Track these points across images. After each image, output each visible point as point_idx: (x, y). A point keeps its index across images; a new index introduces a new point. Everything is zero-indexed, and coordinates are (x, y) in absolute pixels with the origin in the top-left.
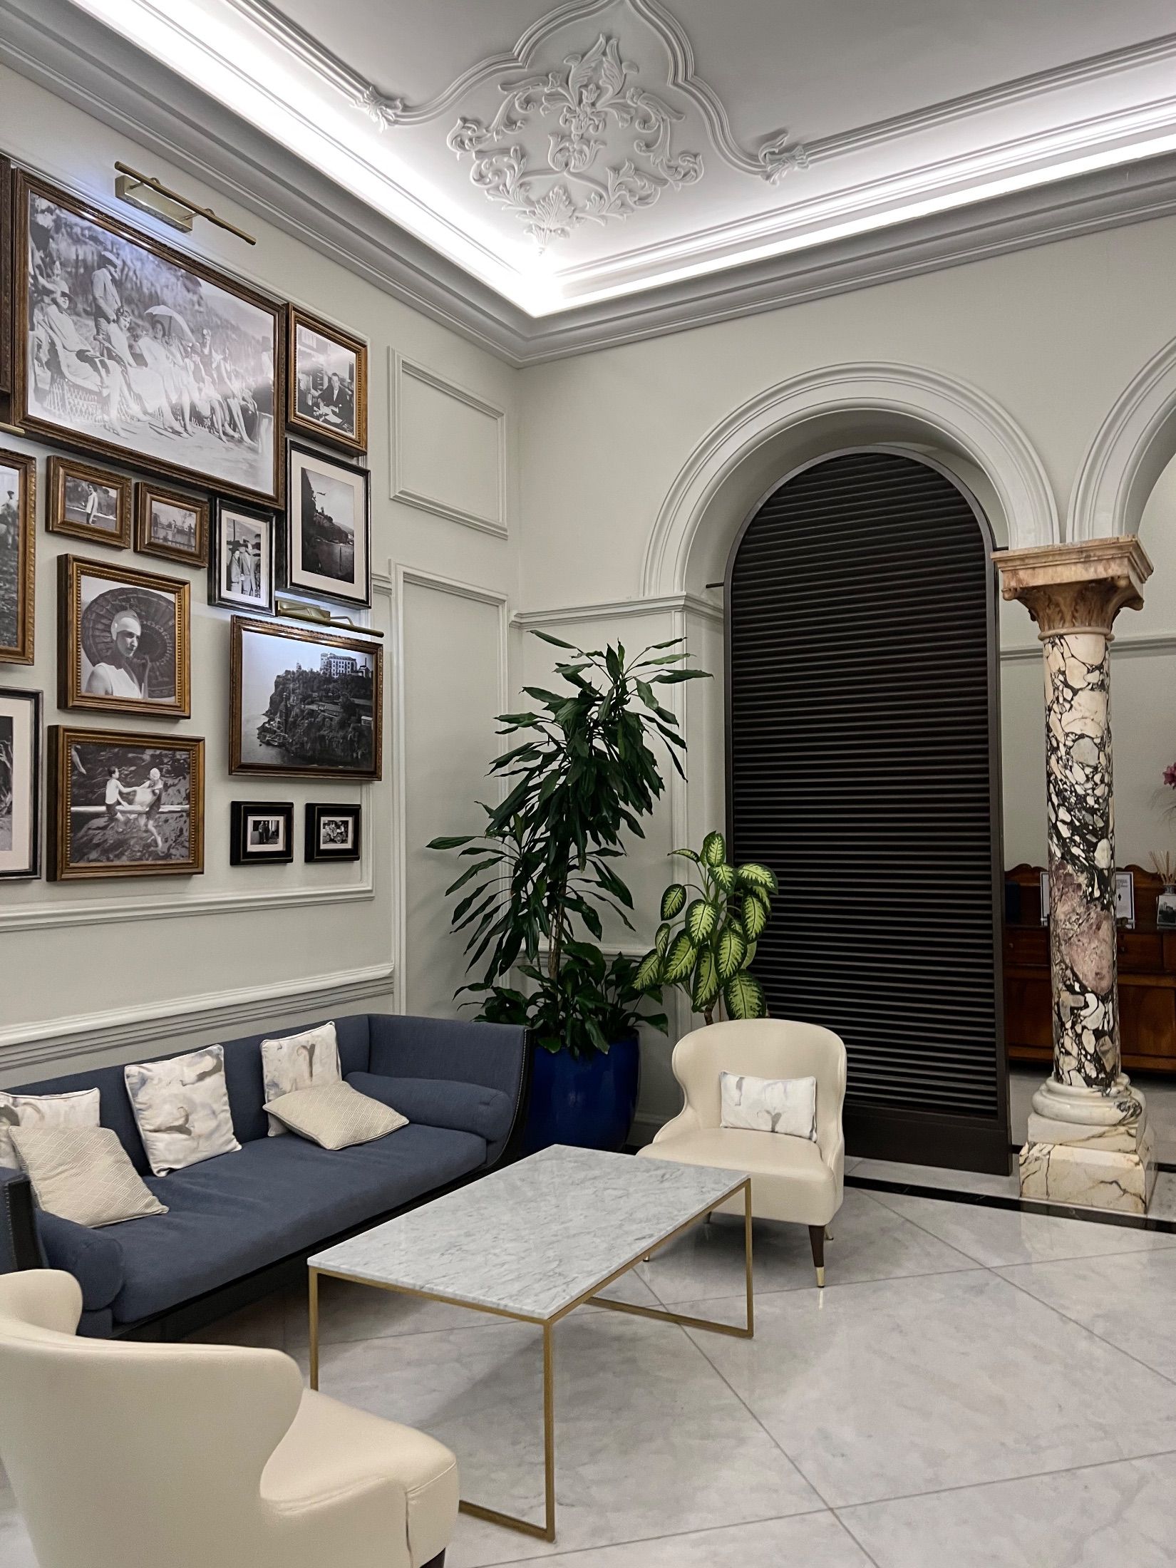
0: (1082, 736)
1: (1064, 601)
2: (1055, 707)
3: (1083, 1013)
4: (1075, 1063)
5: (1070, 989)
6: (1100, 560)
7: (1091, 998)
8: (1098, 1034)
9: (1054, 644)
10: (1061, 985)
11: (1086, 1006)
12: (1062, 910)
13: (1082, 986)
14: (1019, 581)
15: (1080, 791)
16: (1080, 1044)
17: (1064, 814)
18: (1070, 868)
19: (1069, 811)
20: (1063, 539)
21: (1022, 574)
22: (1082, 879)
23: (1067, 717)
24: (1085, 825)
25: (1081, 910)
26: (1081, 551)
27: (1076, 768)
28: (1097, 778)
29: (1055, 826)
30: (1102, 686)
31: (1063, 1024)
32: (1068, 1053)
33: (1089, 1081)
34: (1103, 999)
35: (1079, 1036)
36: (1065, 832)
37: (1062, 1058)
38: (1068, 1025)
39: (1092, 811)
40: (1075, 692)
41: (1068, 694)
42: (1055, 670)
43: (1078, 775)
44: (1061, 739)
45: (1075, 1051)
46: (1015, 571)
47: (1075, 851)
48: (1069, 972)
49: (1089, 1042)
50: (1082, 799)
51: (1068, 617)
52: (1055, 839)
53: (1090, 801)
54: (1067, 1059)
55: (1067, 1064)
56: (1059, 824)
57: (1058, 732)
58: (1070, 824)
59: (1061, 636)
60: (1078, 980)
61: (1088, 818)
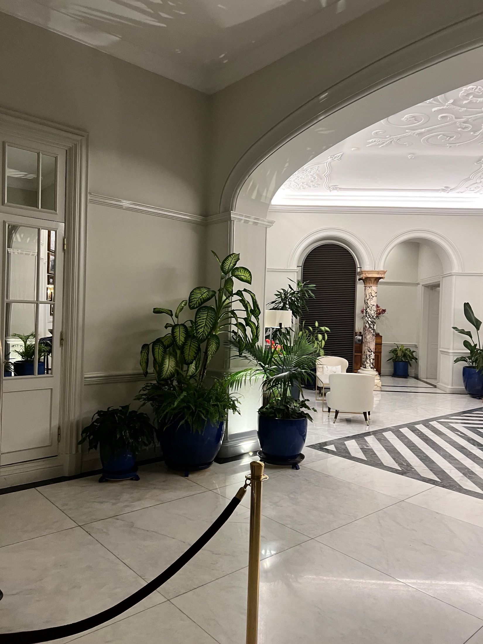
0: (374, 305)
1: (373, 280)
2: (369, 299)
3: (371, 356)
4: (369, 365)
5: (369, 351)
6: (380, 274)
7: (372, 353)
8: (373, 359)
9: (370, 288)
10: (367, 351)
11: (372, 354)
12: (368, 337)
13: (371, 351)
14: (366, 275)
15: (373, 315)
16: (370, 361)
17: (369, 319)
18: (370, 329)
19: (371, 319)
20: (375, 269)
21: (367, 274)
22: (372, 331)
23: (371, 301)
24: (373, 321)
25: (372, 337)
26: (378, 272)
27: (372, 311)
28: (375, 313)
29: (368, 321)
30: (376, 296)
31: (367, 358)
32: (368, 363)
33: (371, 368)
34: (374, 353)
35: (370, 360)
36: (370, 322)
37: (367, 364)
38: (368, 358)
39: (374, 319)
40: (373, 297)
41: (372, 297)
42: (369, 292)
43: (373, 312)
44: (370, 305)
45: (369, 362)
46: (365, 274)
47: (371, 326)
48: (369, 348)
49: (372, 361)
50: (373, 317)
51: (373, 283)
52: (368, 324)
53: (374, 317)
54: (368, 364)
55: (367, 365)
56: (369, 321)
57: (369, 304)
58: (371, 321)
59: (371, 286)
60: (370, 349)
61: (374, 320)
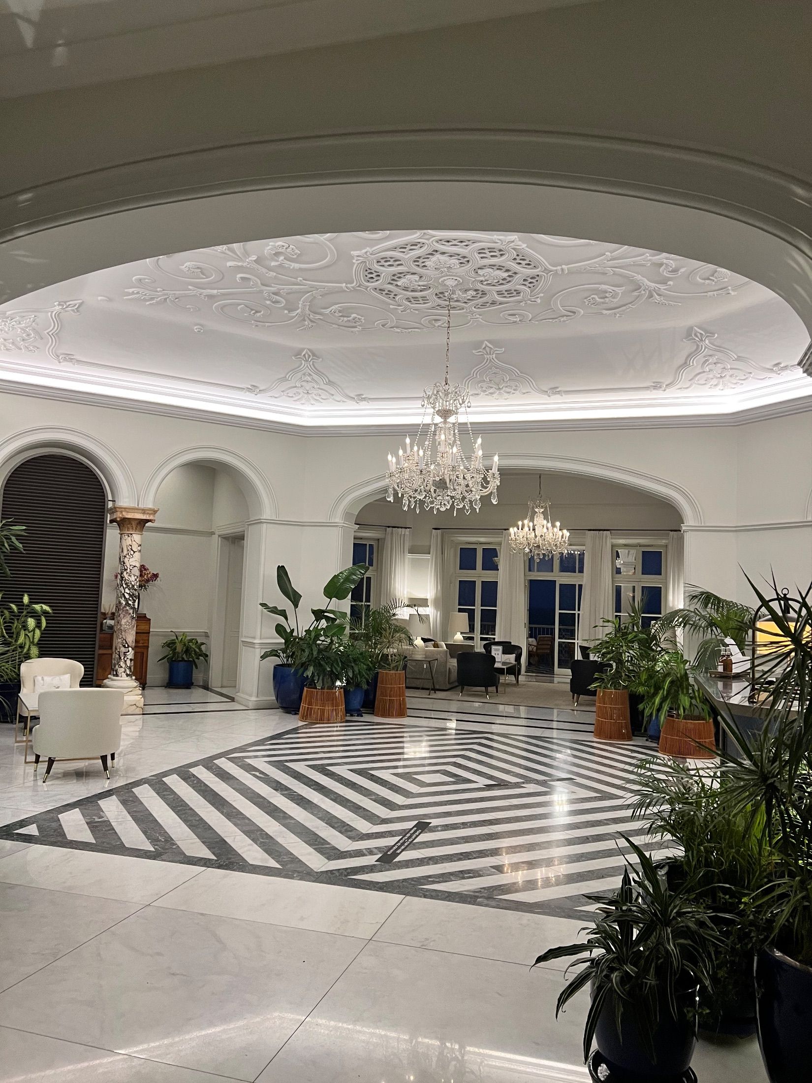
0: (135, 566)
1: (134, 524)
2: (127, 556)
3: (128, 654)
4: (123, 670)
5: (124, 646)
6: (148, 514)
7: (130, 649)
8: (131, 660)
9: (129, 536)
10: (121, 646)
11: (129, 651)
12: (123, 622)
13: (128, 645)
14: (123, 515)
15: (133, 584)
16: (126, 664)
17: (127, 590)
18: (128, 608)
19: (129, 589)
20: (138, 505)
21: (124, 513)
22: (131, 611)
23: (131, 560)
24: (133, 594)
25: (130, 621)
26: (143, 510)
27: (132, 576)
28: (138, 580)
29: (124, 594)
30: (140, 551)
31: (120, 658)
32: (121, 667)
33: (127, 675)
34: (133, 649)
35: (126, 661)
36: (127, 596)
37: (119, 669)
38: (122, 658)
39: (136, 590)
40: (134, 552)
41: (132, 553)
42: (128, 544)
43: (133, 578)
44: (129, 567)
45: (124, 666)
46: (121, 512)
47: (130, 602)
48: (124, 641)
49: (128, 662)
50: (133, 586)
51: (134, 528)
52: (123, 599)
53: (135, 587)
54: (121, 669)
55: (121, 670)
56: (125, 594)
57: (127, 564)
58: (129, 594)
59: (131, 534)
60: (127, 643)
61: (135, 592)
